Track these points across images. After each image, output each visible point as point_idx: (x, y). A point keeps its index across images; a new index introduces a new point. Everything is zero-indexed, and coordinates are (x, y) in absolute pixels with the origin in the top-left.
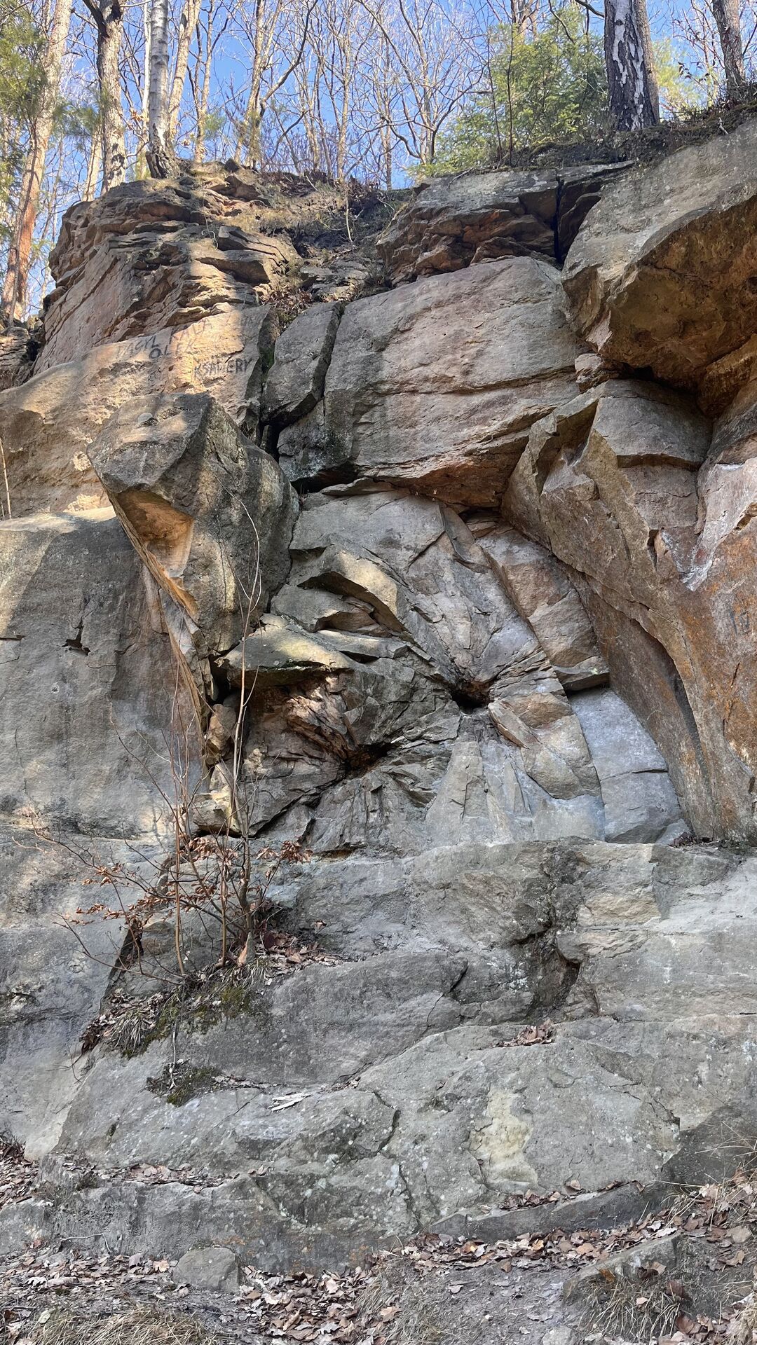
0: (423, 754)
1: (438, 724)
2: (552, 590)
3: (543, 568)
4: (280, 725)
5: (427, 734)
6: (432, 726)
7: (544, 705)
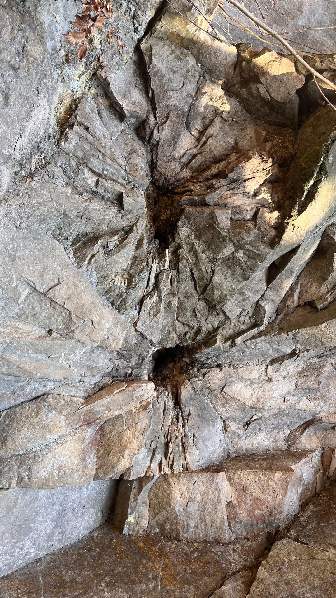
0: (136, 278)
1: (160, 316)
2: (243, 514)
3: (271, 514)
4: (244, 144)
5: (155, 296)
6: (162, 308)
7: (122, 452)
